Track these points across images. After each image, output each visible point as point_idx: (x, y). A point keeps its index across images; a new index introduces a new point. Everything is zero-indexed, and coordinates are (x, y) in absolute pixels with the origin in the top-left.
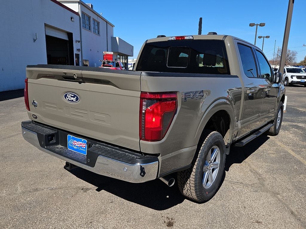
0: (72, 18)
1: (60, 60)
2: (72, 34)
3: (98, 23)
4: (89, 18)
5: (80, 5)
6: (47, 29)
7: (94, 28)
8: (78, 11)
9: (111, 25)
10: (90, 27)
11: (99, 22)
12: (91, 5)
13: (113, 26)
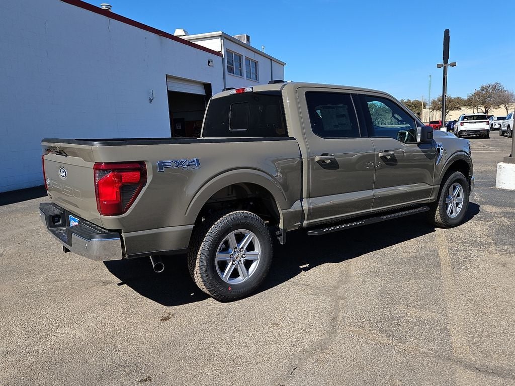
0: (209, 62)
1: (196, 125)
2: (210, 85)
3: (256, 63)
4: (240, 57)
5: (222, 40)
6: (171, 82)
7: (248, 72)
8: (220, 50)
9: (280, 63)
10: (241, 71)
11: (258, 62)
12: (247, 36)
13: (283, 64)
